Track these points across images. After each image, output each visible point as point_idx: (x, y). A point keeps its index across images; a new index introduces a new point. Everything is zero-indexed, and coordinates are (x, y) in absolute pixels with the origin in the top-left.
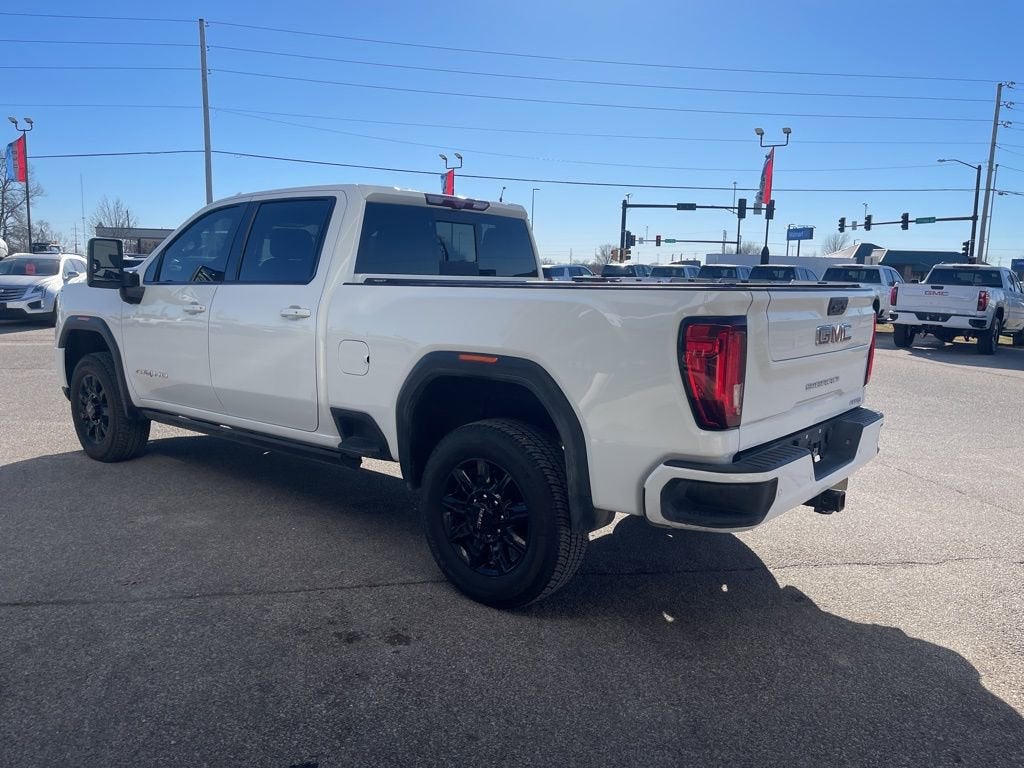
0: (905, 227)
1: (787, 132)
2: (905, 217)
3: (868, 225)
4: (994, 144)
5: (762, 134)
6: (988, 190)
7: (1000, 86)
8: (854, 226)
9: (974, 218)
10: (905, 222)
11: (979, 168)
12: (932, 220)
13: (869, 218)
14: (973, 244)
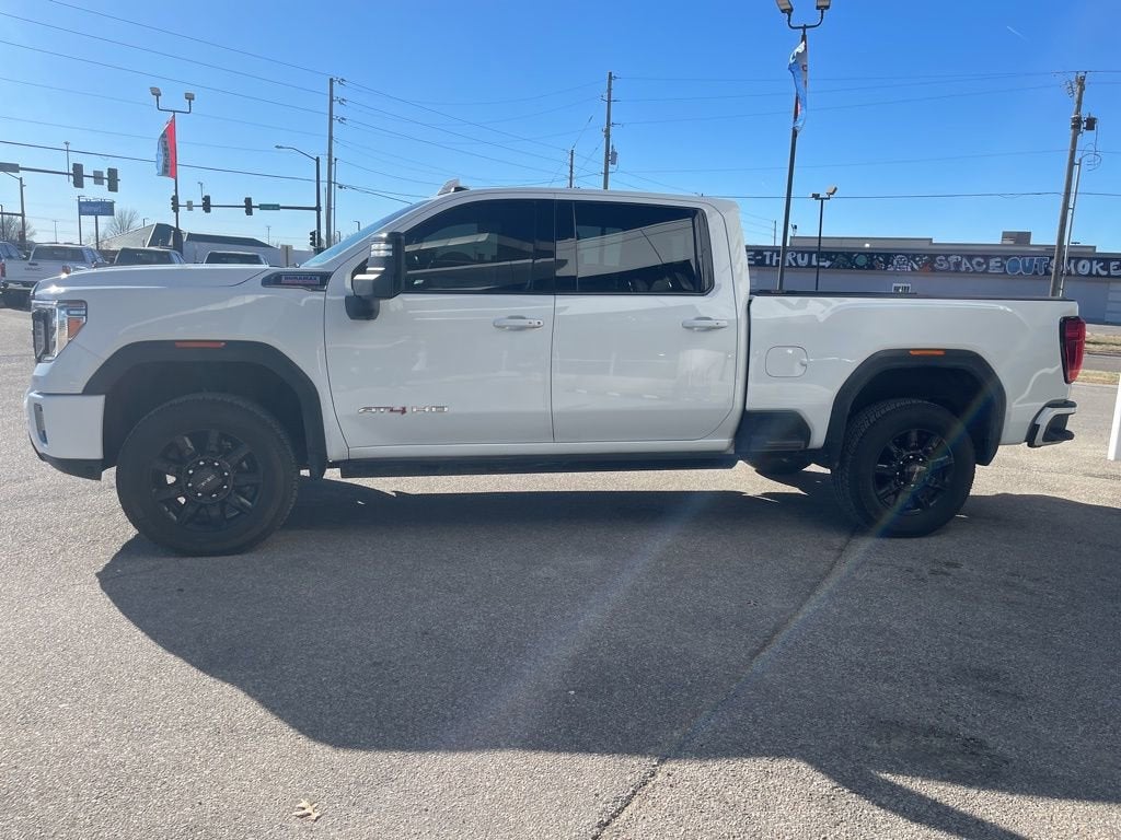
0: (249, 212)
1: (190, 97)
2: (248, 201)
3: (207, 206)
4: (331, 138)
5: (158, 95)
6: (330, 182)
7: (331, 80)
8: (190, 206)
9: (318, 209)
10: (249, 207)
11: (318, 160)
12: (276, 207)
13: (207, 199)
14: (319, 234)
